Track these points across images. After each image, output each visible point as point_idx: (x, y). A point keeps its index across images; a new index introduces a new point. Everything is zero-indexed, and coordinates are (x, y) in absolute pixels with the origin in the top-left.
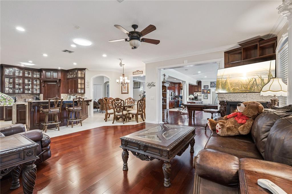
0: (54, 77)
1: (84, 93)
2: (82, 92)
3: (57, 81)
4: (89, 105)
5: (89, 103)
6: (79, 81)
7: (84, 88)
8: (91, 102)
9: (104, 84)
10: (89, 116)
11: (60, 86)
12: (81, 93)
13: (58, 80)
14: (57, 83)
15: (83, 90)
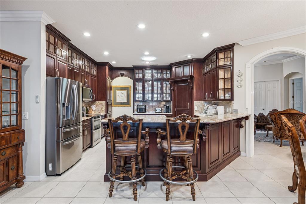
0: (185, 75)
1: (232, 99)
2: (226, 98)
3: (187, 80)
4: (241, 127)
5: (243, 123)
6: (221, 74)
7: (232, 89)
8: (247, 121)
9: (283, 80)
10: (242, 153)
11: (192, 88)
12: (224, 100)
13: (189, 78)
14: (189, 83)
15: (230, 93)
